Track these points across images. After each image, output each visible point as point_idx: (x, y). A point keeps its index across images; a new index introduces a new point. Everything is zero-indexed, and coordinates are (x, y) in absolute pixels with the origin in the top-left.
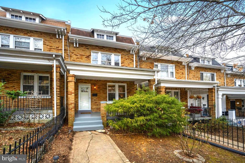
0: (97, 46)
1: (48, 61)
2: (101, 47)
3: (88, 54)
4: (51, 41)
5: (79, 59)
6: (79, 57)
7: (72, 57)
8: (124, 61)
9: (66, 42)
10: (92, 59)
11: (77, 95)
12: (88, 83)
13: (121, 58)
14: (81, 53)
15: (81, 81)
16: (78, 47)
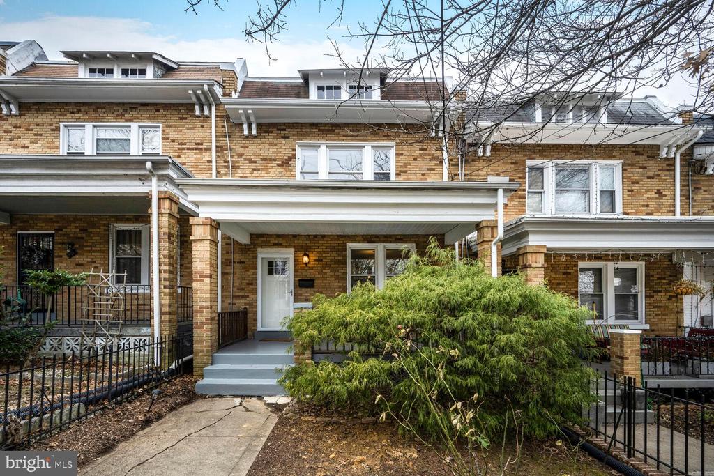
0: (313, 125)
1: (140, 183)
2: (326, 128)
3: (285, 154)
4: (183, 126)
5: (260, 172)
6: (257, 165)
7: (238, 167)
8: (405, 165)
9: (223, 124)
10: (298, 170)
11: (252, 284)
12: (286, 247)
13: (397, 154)
14: (264, 154)
15: (265, 239)
16: (255, 137)
